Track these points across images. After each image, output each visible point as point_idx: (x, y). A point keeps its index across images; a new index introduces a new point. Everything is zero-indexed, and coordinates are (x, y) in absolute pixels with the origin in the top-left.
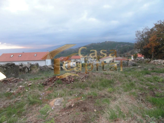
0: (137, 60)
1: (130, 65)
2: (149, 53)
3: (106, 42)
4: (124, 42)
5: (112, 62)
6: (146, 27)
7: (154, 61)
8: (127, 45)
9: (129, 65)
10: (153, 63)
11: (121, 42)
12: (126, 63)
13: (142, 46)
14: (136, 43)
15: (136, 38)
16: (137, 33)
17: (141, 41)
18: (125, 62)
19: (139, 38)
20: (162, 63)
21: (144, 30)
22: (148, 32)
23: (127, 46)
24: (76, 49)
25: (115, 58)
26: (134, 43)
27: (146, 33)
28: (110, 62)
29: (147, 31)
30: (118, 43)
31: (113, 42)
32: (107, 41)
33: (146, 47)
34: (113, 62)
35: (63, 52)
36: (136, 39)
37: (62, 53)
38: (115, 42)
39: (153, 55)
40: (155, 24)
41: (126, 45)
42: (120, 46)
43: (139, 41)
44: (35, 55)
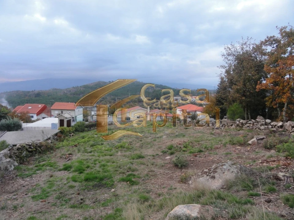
24: (66, 89)
35: (38, 95)
37: (35, 97)
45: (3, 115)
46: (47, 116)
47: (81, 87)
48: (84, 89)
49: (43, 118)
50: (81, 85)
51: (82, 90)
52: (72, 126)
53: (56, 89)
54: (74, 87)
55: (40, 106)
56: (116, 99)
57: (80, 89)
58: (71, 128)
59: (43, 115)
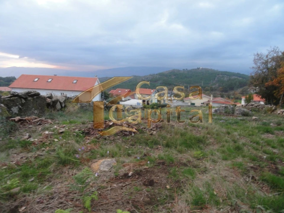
0: (251, 107)
1: (237, 114)
2: (275, 95)
3: (198, 69)
4: (231, 73)
5: (205, 105)
6: (275, 48)
7: (282, 110)
8: (236, 77)
9: (235, 114)
10: (281, 113)
11: (224, 72)
12: (231, 110)
13: (263, 81)
14: (253, 75)
15: (254, 66)
16: (256, 58)
17: (263, 72)
18: (229, 107)
19: (259, 67)
21: (271, 53)
22: (278, 57)
23: (235, 79)
24: (144, 76)
25: (211, 99)
26: (249, 75)
27: (273, 59)
28: (202, 105)
29: (275, 55)
30: (220, 72)
31: (211, 70)
32: (200, 68)
33: (270, 84)
34: (207, 105)
36: (253, 68)
38: (214, 70)
39: (281, 99)
41: (233, 77)
42: (222, 79)
43: (260, 72)
44: (75, 82)
45: (107, 96)
46: (130, 98)
47: (157, 74)
48: (159, 76)
49: (129, 100)
50: (157, 73)
51: (157, 77)
52: (150, 105)
53: (135, 76)
54: (151, 74)
55: (126, 91)
56: (189, 86)
57: (156, 77)
58: (149, 106)
59: (128, 98)
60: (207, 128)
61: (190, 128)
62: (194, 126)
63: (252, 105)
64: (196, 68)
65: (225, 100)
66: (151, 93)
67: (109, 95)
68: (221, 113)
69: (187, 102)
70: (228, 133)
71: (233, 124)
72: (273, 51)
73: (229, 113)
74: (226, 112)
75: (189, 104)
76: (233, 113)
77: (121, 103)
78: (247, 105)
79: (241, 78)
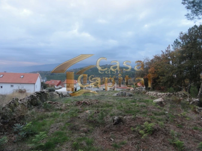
0: (136, 91)
5: (112, 90)
6: (147, 58)
7: (148, 92)
9: (126, 96)
10: (148, 94)
13: (142, 76)
18: (123, 92)
20: (154, 95)
22: (149, 63)
24: (70, 70)
25: (116, 86)
27: (146, 64)
28: (110, 90)
29: (147, 61)
33: (145, 78)
34: (114, 89)
40: (154, 56)
44: (22, 77)
47: (78, 69)
54: (74, 69)
55: (58, 81)
59: (60, 86)
60: (113, 102)
61: (107, 102)
62: (108, 102)
63: (137, 90)
64: (105, 64)
65: (124, 86)
66: (76, 82)
67: (46, 85)
68: (120, 95)
69: (101, 88)
70: (120, 103)
71: (123, 100)
72: (146, 59)
73: (123, 95)
74: (122, 95)
75: (102, 90)
76: (125, 95)
77: (56, 90)
78: (134, 90)
79: (133, 71)
